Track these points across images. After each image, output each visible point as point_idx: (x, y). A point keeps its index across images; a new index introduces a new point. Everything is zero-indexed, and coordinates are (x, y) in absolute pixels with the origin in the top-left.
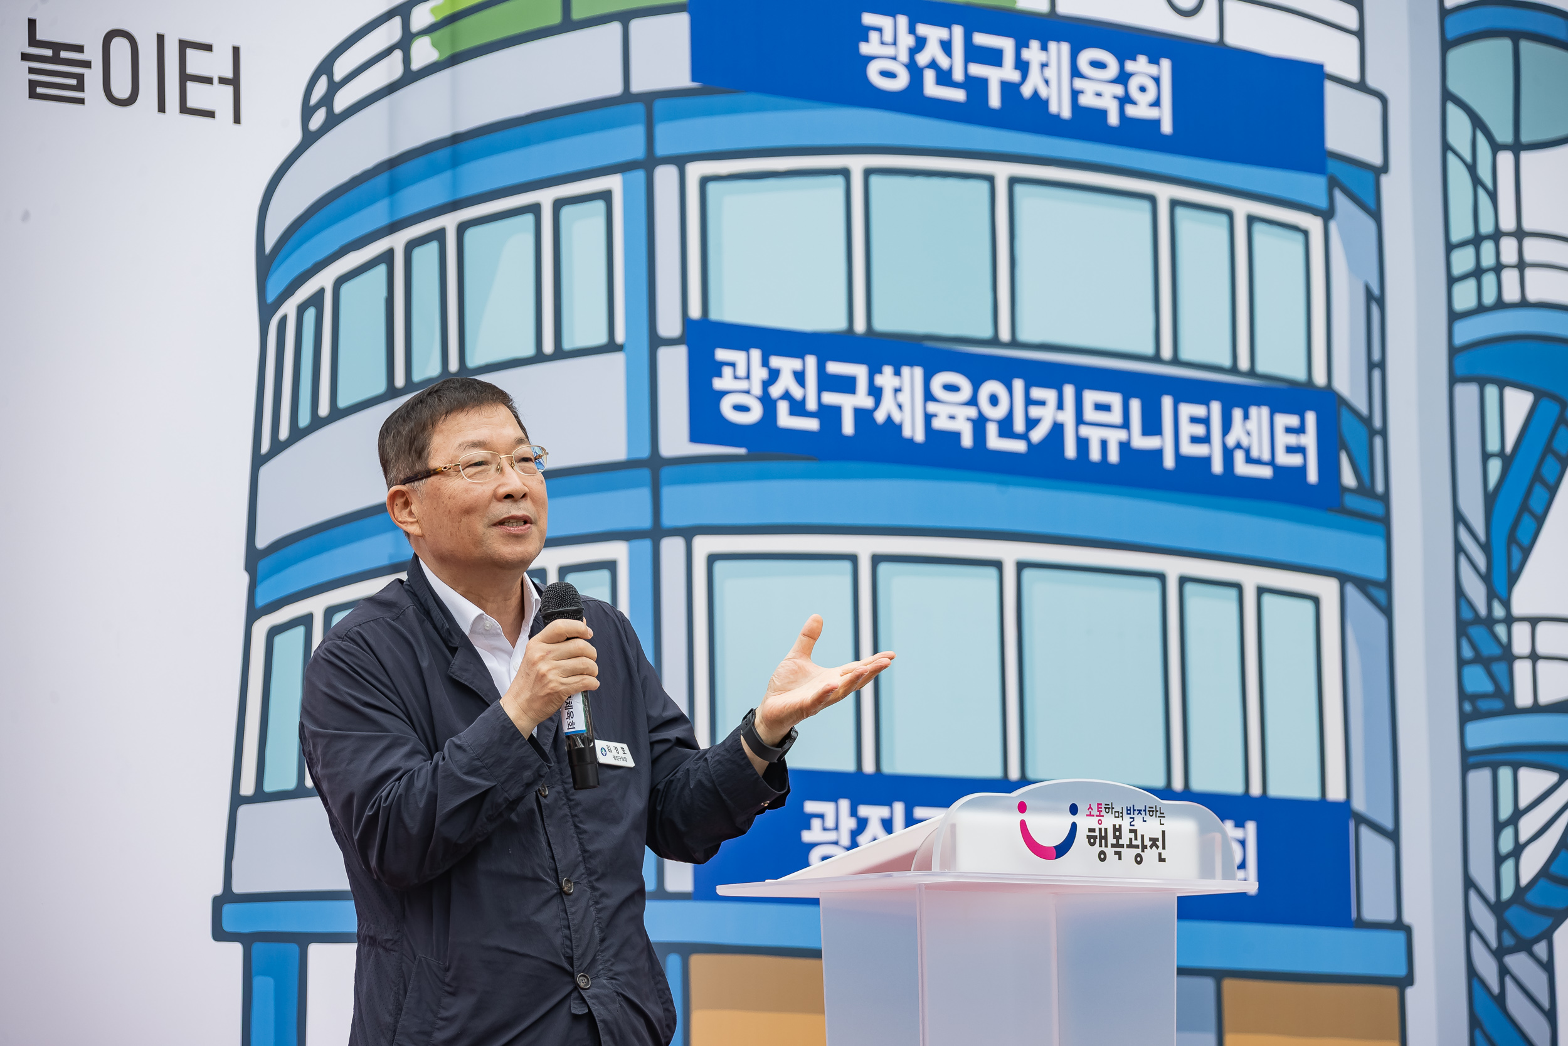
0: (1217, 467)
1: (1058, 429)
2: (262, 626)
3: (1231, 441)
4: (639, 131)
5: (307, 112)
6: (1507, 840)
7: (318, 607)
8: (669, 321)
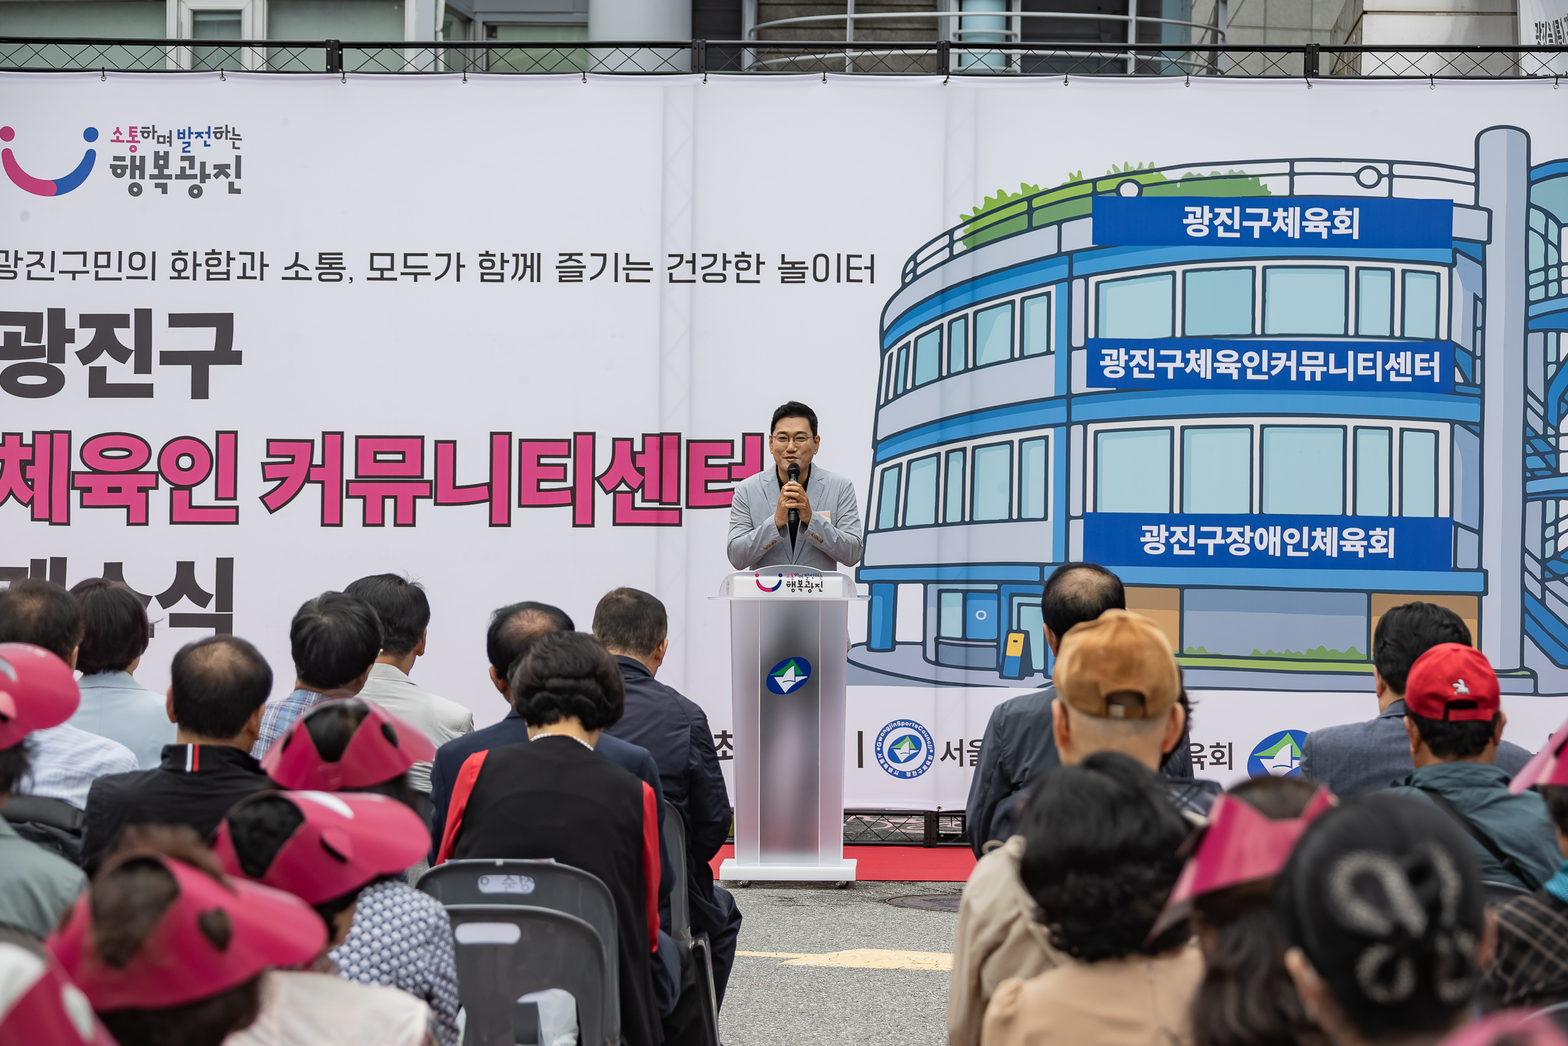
0: (1379, 379)
1: (1287, 369)
2: (879, 469)
3: (1388, 367)
4: (1066, 267)
5: (904, 275)
6: (1550, 532)
7: (904, 460)
8: (1078, 340)
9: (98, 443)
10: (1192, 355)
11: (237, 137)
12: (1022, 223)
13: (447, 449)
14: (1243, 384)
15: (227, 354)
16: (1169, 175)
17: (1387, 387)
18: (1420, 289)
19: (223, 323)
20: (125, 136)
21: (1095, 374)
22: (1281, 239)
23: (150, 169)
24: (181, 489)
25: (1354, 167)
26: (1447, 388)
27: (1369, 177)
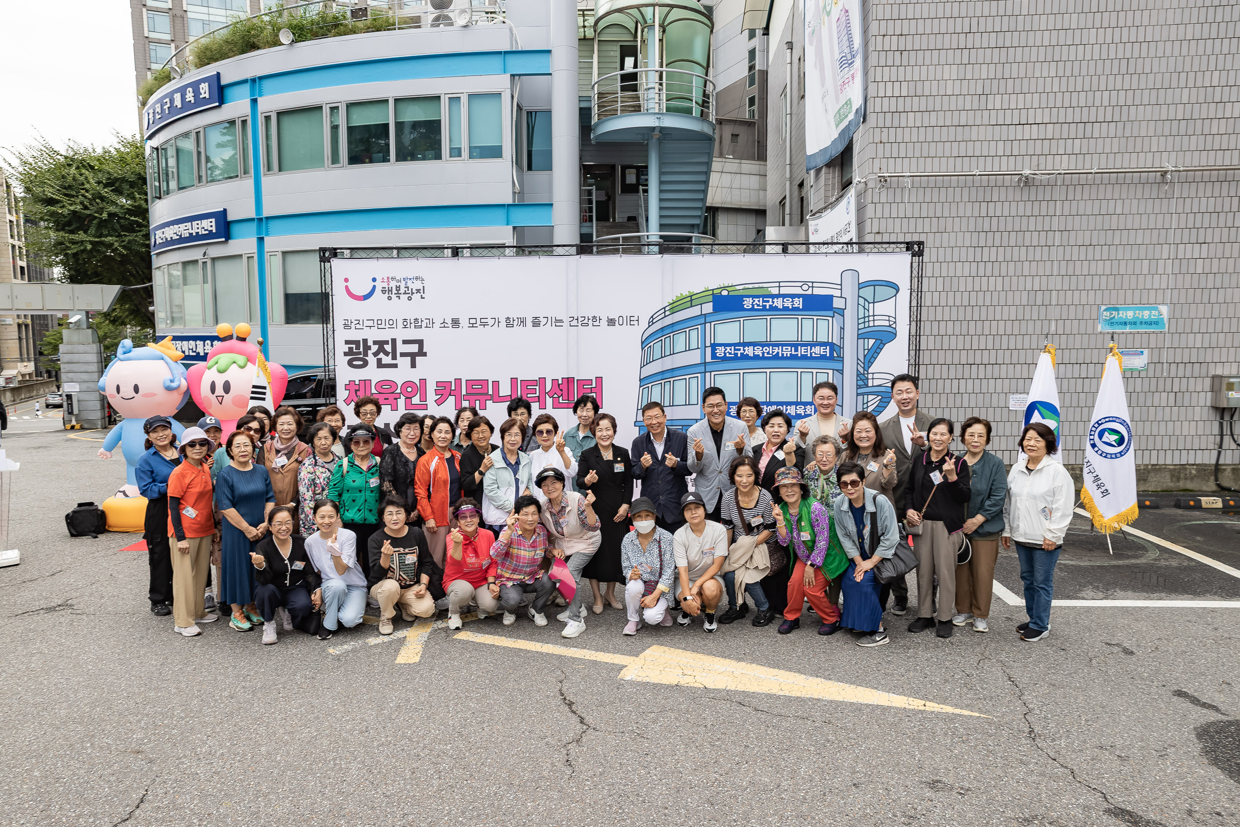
0: (809, 356)
1: (778, 353)
3: (812, 352)
4: (704, 319)
5: (649, 323)
6: (865, 406)
7: (650, 385)
8: (708, 344)
9: (381, 384)
10: (746, 348)
11: (423, 280)
12: (689, 304)
13: (496, 384)
14: (763, 358)
15: (421, 353)
16: (738, 288)
17: (811, 358)
18: (823, 325)
19: (420, 343)
20: (386, 280)
21: (714, 355)
22: (776, 309)
23: (394, 291)
24: (409, 398)
25: (801, 284)
26: (831, 358)
27: (805, 287)
